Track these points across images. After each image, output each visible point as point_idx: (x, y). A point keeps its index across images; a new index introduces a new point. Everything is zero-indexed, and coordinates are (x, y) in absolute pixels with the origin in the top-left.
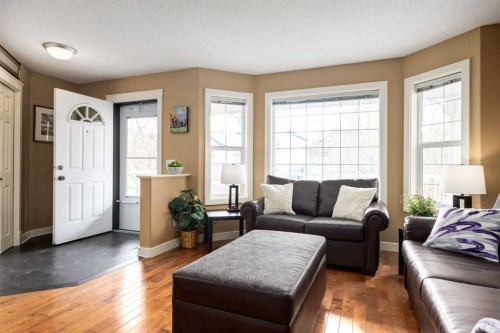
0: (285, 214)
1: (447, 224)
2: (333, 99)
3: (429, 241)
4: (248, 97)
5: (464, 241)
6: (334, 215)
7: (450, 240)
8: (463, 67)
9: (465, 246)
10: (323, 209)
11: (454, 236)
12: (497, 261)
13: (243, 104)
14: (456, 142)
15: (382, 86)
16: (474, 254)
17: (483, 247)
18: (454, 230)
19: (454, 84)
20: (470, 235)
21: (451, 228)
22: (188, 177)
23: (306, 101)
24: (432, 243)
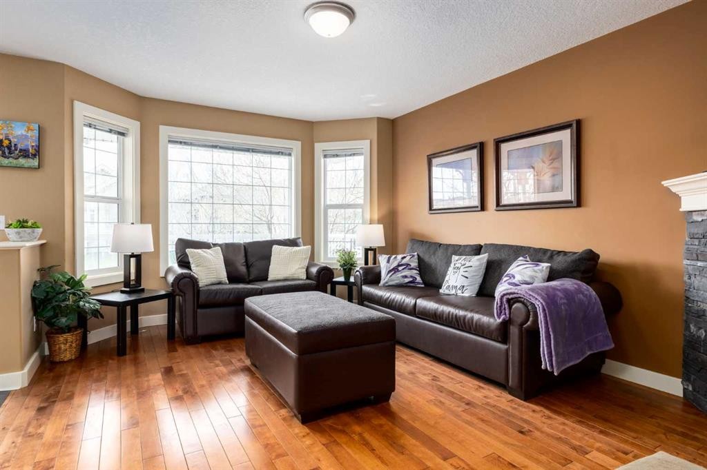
0: (220, 283)
1: (392, 268)
2: (248, 150)
3: (382, 282)
4: (133, 126)
5: (406, 277)
6: (271, 277)
7: (397, 278)
8: (365, 145)
9: (407, 280)
10: (254, 272)
11: (400, 275)
12: (423, 286)
13: (123, 134)
14: (359, 205)
15: (296, 146)
16: (412, 285)
17: (416, 279)
18: (398, 271)
19: (356, 158)
20: (407, 273)
21: (395, 270)
22: (42, 245)
23: (215, 147)
24: (386, 283)
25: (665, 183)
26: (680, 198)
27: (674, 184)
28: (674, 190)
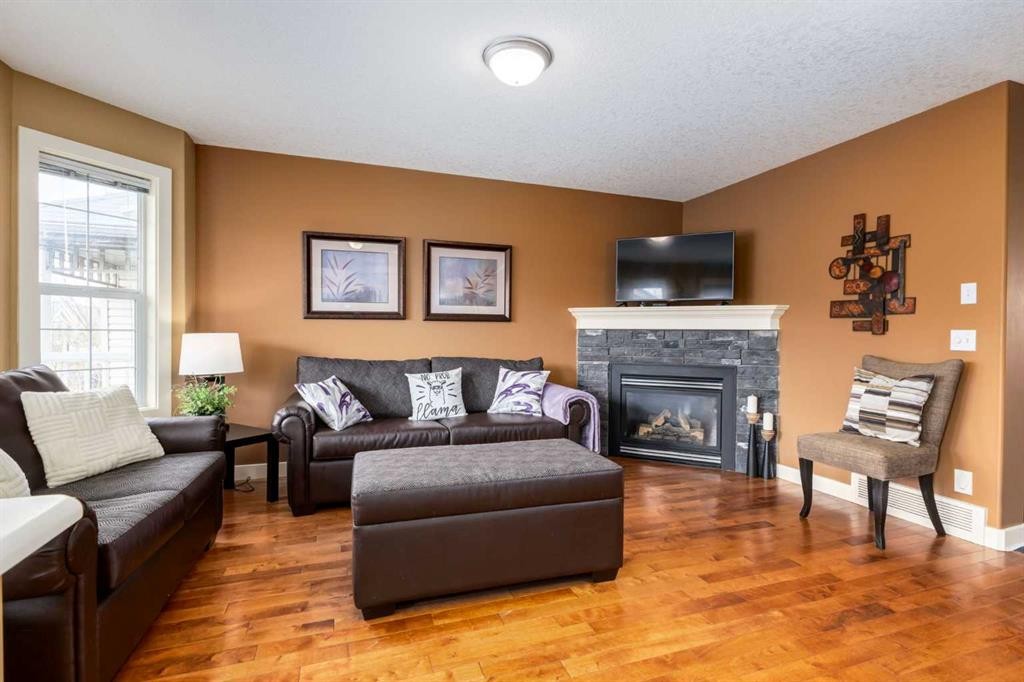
25: (570, 310)
26: (575, 320)
27: (575, 312)
28: (574, 314)
